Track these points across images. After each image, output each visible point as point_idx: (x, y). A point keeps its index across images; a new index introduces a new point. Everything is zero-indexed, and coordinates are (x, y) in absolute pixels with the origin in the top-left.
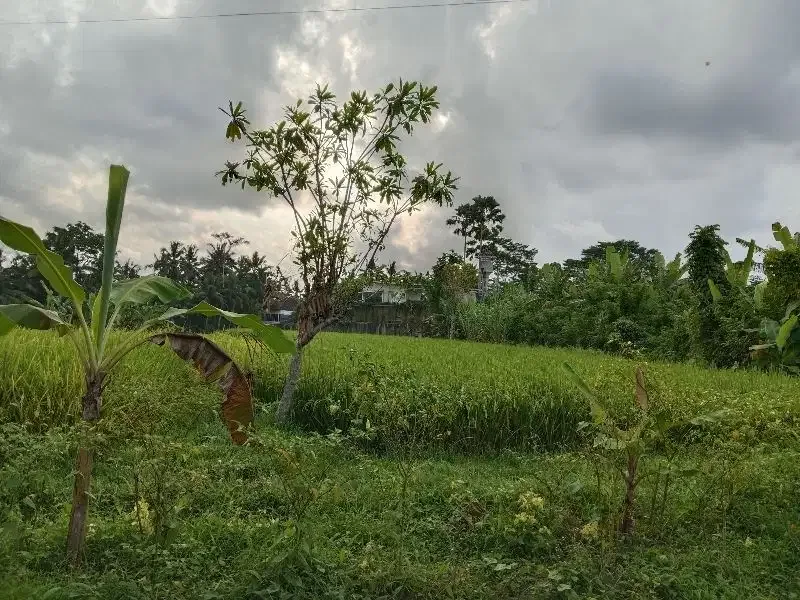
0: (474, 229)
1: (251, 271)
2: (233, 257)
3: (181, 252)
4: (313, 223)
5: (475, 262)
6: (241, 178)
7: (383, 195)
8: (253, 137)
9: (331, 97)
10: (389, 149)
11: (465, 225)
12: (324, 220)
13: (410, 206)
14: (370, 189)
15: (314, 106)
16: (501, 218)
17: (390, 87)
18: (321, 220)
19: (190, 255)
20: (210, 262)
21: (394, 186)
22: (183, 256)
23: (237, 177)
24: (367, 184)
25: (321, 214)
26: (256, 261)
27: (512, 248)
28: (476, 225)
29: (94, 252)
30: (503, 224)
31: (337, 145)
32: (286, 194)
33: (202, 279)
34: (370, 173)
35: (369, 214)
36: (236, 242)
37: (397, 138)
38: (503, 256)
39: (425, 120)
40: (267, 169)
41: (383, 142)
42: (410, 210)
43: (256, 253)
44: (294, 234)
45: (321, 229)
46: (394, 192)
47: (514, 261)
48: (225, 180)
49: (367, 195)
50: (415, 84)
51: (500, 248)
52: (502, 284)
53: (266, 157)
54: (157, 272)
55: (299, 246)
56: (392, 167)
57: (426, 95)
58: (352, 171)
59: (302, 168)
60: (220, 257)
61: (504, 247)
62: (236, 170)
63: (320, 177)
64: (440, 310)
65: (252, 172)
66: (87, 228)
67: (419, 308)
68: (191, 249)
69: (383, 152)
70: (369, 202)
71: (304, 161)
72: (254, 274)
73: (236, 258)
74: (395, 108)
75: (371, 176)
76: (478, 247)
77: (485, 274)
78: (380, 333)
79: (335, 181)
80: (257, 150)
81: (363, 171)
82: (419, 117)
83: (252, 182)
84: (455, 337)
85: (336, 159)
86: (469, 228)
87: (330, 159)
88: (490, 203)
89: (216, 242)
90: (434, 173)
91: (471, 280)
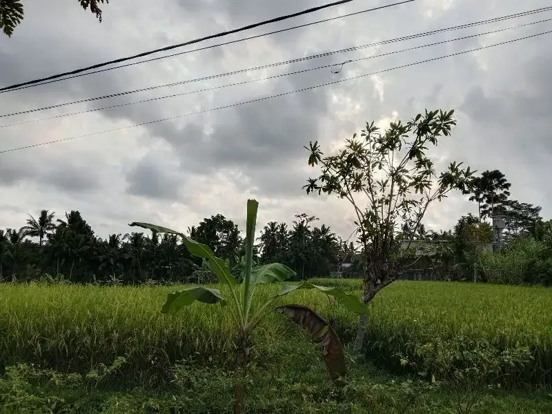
0: (485, 196)
1: (321, 237)
2: (309, 229)
3: (277, 228)
4: (368, 215)
5: (489, 220)
6: (318, 188)
7: (417, 187)
8: (324, 161)
9: (377, 129)
10: (419, 157)
11: (477, 193)
12: (376, 212)
13: (439, 194)
14: (407, 185)
15: (365, 137)
16: (507, 186)
17: (419, 116)
18: (373, 211)
19: (283, 229)
20: (294, 233)
21: (425, 181)
22: (279, 230)
23: (316, 188)
24: (405, 182)
25: (374, 207)
26: (324, 231)
27: (519, 207)
28: (487, 193)
29: (227, 232)
30: (510, 190)
31: (380, 158)
32: (348, 196)
33: (291, 244)
34: (407, 174)
35: (407, 202)
36: (311, 219)
37: (425, 148)
38: (511, 214)
39: (446, 133)
40: (334, 179)
41: (414, 152)
42: (439, 197)
43: (324, 225)
44: (356, 223)
45: (375, 218)
46: (426, 185)
47: (521, 217)
48: (308, 191)
49: (405, 190)
50: (436, 112)
51: (508, 208)
52: (513, 236)
53: (333, 172)
54: (263, 242)
55: (360, 231)
56: (423, 169)
57: (445, 118)
58: (392, 175)
59: (358, 178)
60: (301, 229)
61: (512, 207)
62: (315, 183)
63: (371, 181)
64: (464, 260)
65: (325, 184)
66: (223, 217)
67: (446, 259)
68: (283, 226)
69: (415, 158)
70: (406, 193)
71: (359, 172)
72: (323, 240)
73: (311, 229)
74: (423, 129)
75: (408, 176)
76: (490, 209)
77: (498, 229)
78: (417, 280)
79: (380, 181)
80: (328, 169)
81: (401, 174)
82: (441, 132)
83: (325, 190)
84: (478, 280)
85: (380, 168)
86: (481, 196)
87: (377, 168)
88: (497, 175)
89: (299, 221)
90: (456, 170)
91: (487, 234)
